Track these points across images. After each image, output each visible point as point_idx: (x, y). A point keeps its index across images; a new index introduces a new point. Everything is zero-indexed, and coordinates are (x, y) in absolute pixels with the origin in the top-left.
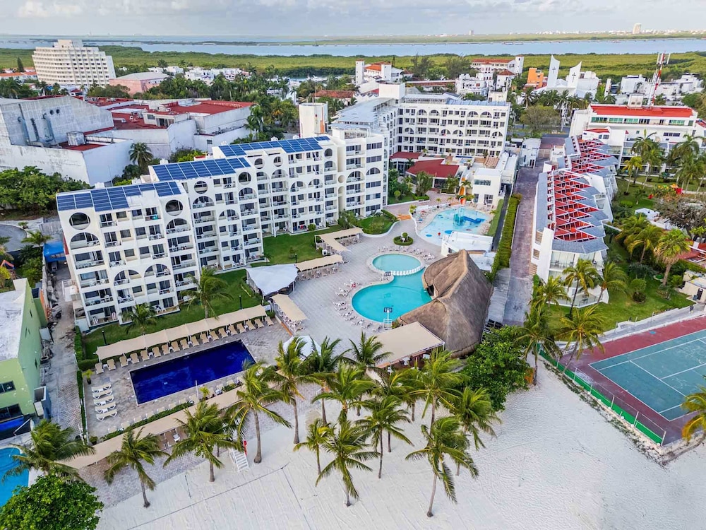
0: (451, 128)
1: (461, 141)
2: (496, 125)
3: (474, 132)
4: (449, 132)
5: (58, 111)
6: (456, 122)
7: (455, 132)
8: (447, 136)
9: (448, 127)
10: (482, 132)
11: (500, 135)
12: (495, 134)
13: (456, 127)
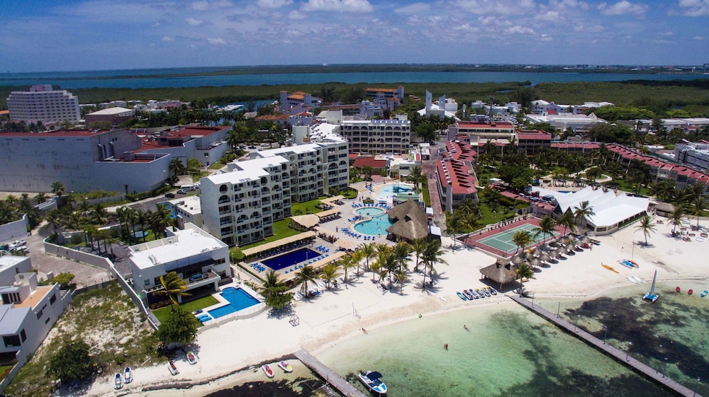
0: (376, 137)
1: (383, 146)
2: (404, 134)
3: (391, 139)
4: (374, 140)
5: (116, 139)
6: (379, 134)
7: (379, 140)
8: (373, 143)
9: (374, 137)
10: (395, 139)
11: (407, 141)
12: (404, 140)
13: (379, 137)
